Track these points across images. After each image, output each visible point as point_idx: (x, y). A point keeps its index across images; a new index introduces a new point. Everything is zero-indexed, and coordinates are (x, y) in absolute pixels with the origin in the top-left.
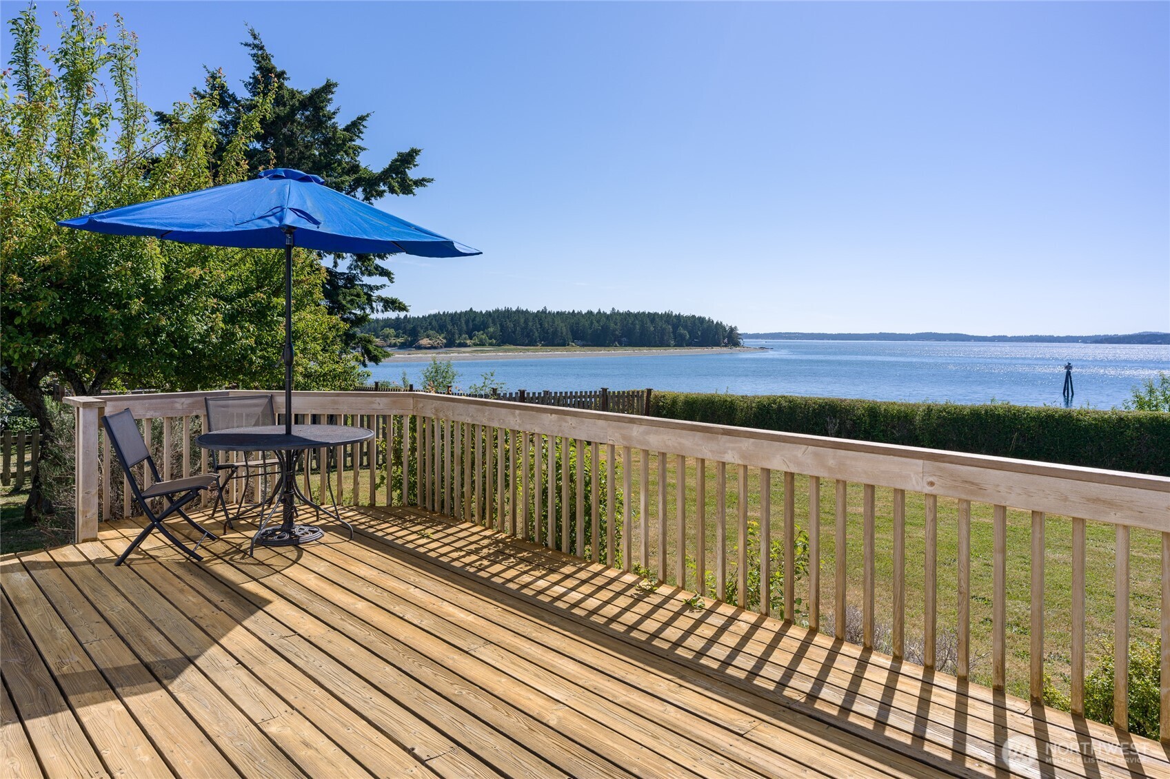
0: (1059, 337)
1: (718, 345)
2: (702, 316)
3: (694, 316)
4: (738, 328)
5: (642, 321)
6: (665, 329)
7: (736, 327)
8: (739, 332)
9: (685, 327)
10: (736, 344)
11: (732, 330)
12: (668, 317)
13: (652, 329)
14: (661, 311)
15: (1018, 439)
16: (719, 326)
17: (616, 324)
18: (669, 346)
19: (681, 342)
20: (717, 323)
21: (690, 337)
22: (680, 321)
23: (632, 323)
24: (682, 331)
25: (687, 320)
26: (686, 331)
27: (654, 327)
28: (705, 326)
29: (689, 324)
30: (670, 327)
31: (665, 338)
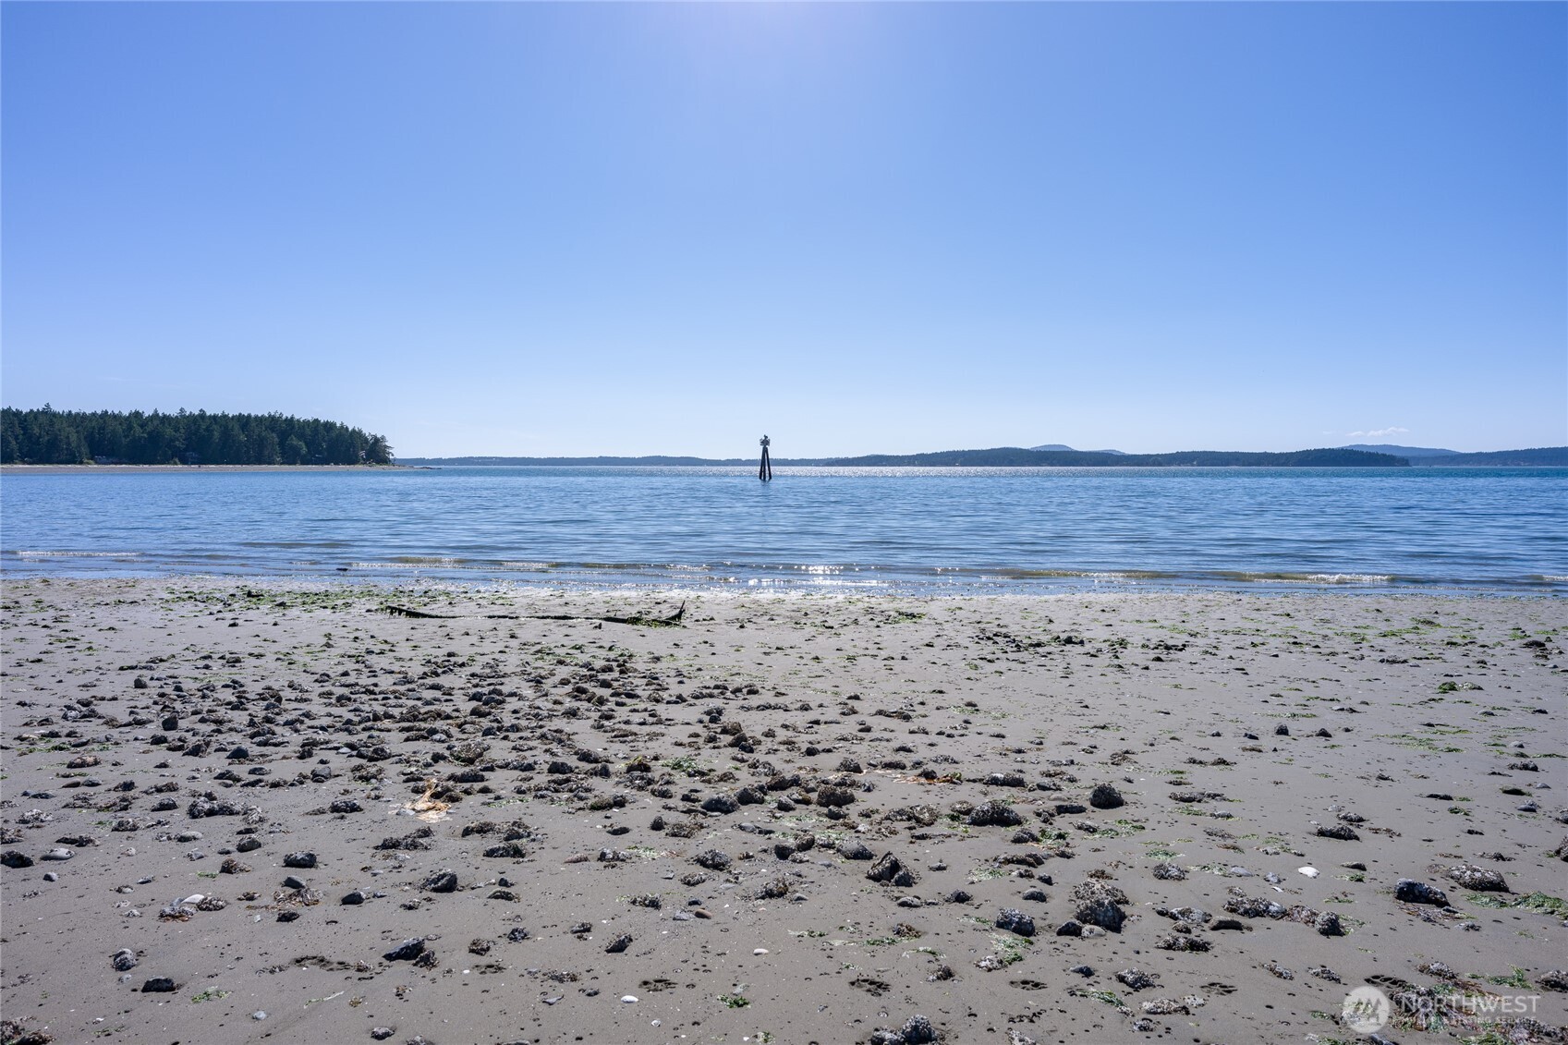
0: (793, 460)
1: (353, 461)
2: (331, 420)
3: (316, 421)
4: (387, 439)
5: (226, 427)
6: (265, 439)
7: (383, 438)
8: (387, 444)
9: (301, 436)
10: (382, 460)
11: (377, 440)
12: (270, 421)
13: (243, 438)
16: (357, 435)
17: (177, 430)
18: (273, 464)
19: (291, 457)
20: (354, 430)
21: (309, 451)
22: (293, 427)
23: (207, 429)
24: (295, 443)
25: (303, 427)
26: (300, 443)
27: (246, 436)
28: (334, 435)
29: (308, 431)
30: (274, 435)
31: (266, 453)
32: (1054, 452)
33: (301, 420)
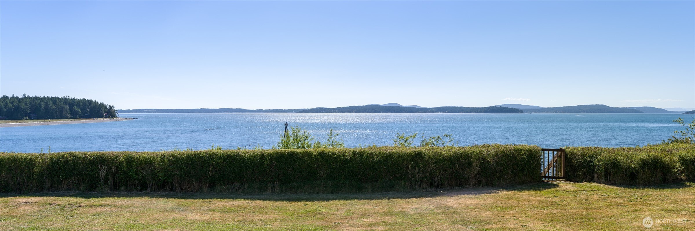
0: (285, 110)
1: (101, 117)
2: (90, 99)
3: (84, 99)
4: (115, 107)
5: (47, 103)
6: (63, 108)
7: (113, 106)
8: (115, 109)
9: (79, 106)
10: (114, 116)
11: (111, 108)
12: (65, 100)
13: (54, 107)
14: (61, 96)
15: (212, 171)
16: (102, 105)
17: (26, 104)
18: (67, 119)
19: (74, 116)
20: (101, 103)
21: (82, 113)
22: (75, 102)
23: (39, 104)
24: (76, 109)
25: (79, 102)
26: (79, 109)
27: (56, 106)
28: (92, 105)
29: (81, 104)
30: (67, 106)
31: (64, 113)
32: (392, 107)
33: (78, 99)
